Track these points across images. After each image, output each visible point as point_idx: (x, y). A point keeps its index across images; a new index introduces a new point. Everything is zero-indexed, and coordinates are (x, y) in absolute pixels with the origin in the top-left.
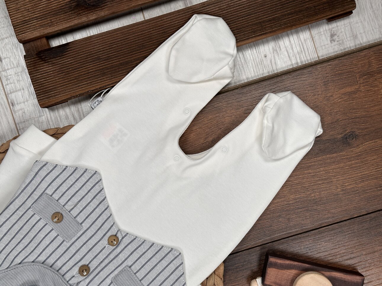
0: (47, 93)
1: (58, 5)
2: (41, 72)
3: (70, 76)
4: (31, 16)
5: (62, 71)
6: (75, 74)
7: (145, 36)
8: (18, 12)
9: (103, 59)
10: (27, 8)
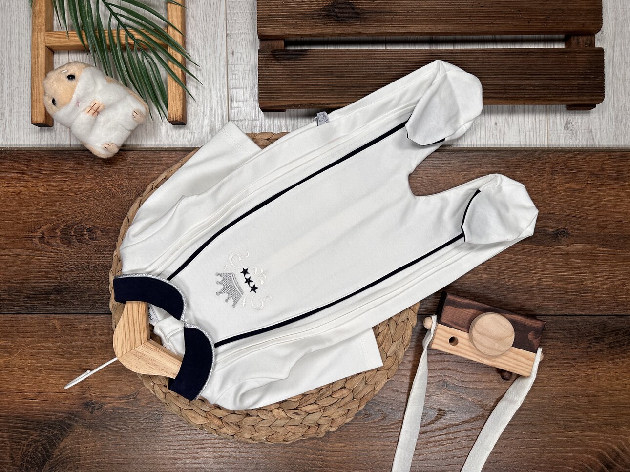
0: (270, 93)
1: (307, 9)
2: (271, 70)
3: (297, 82)
4: (278, 12)
5: (292, 75)
6: (304, 82)
7: (385, 65)
8: (267, 5)
9: (336, 76)
10: (277, 4)
